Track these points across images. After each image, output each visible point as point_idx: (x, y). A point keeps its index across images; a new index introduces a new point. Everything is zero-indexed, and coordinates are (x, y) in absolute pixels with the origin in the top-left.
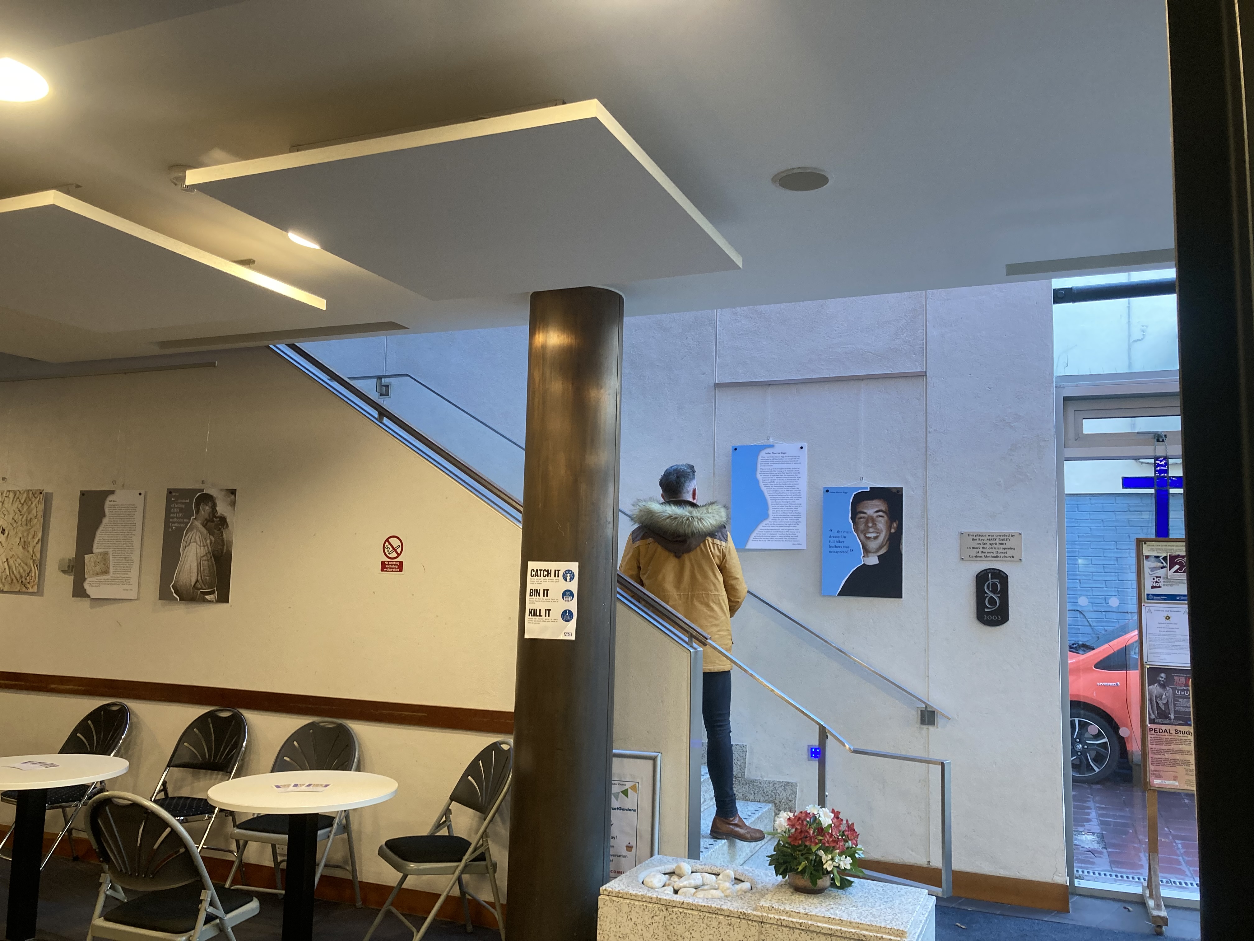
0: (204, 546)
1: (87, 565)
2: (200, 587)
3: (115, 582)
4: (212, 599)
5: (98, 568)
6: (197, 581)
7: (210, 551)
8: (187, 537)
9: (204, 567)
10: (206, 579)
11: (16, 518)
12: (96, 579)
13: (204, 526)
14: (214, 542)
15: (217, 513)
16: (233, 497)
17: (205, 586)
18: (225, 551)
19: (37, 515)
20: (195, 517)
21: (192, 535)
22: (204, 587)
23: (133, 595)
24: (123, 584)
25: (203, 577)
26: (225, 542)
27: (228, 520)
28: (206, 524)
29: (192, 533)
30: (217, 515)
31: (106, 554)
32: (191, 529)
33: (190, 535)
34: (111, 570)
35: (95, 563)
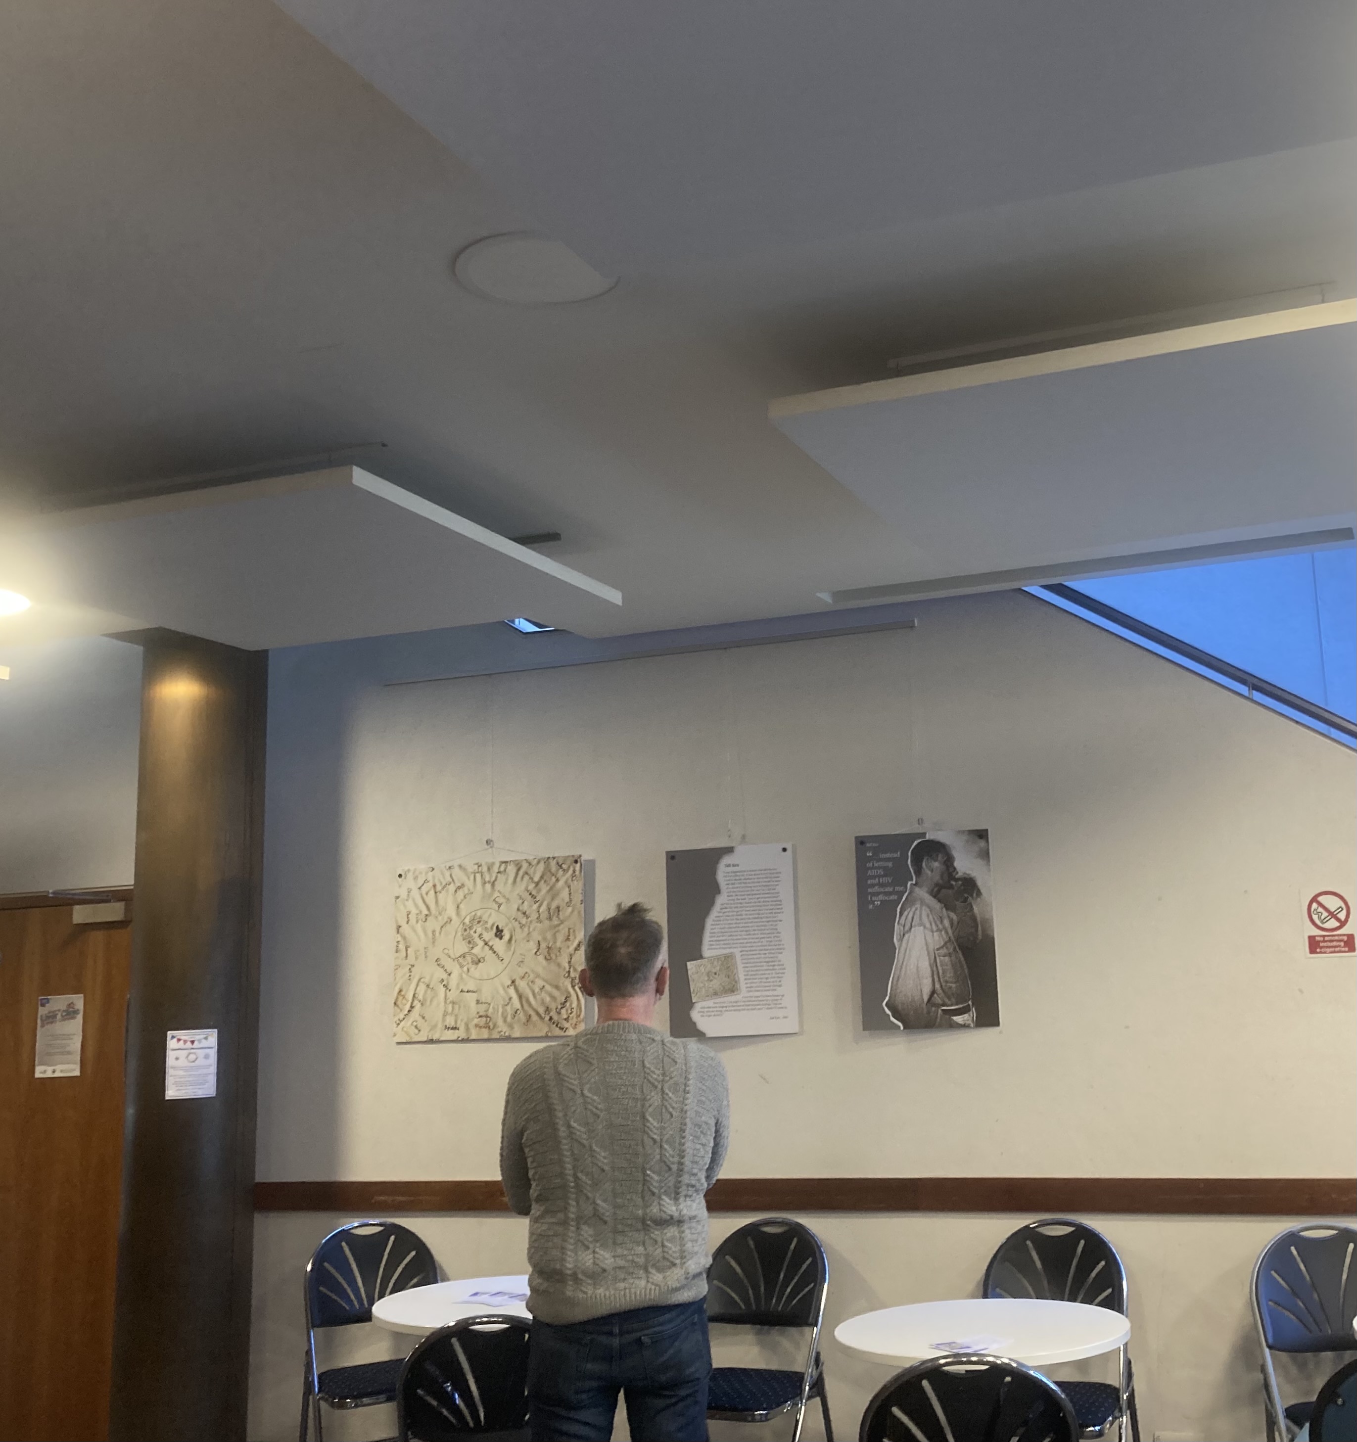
0: (939, 930)
1: (693, 980)
2: (940, 1002)
3: (753, 1005)
4: (967, 1022)
5: (716, 984)
6: (933, 992)
7: (952, 938)
8: (903, 918)
9: (944, 967)
10: (950, 988)
11: (525, 907)
12: (715, 1003)
13: (935, 897)
14: (958, 923)
15: (957, 873)
16: (982, 843)
17: (949, 999)
18: (980, 937)
19: (571, 900)
20: (914, 882)
21: (914, 913)
22: (949, 1003)
23: (790, 1025)
24: (768, 1009)
25: (944, 984)
26: (979, 922)
27: (979, 883)
28: (939, 891)
29: (913, 909)
30: (957, 876)
31: (728, 957)
32: (910, 902)
33: (909, 913)
34: (742, 984)
35: (708, 974)
